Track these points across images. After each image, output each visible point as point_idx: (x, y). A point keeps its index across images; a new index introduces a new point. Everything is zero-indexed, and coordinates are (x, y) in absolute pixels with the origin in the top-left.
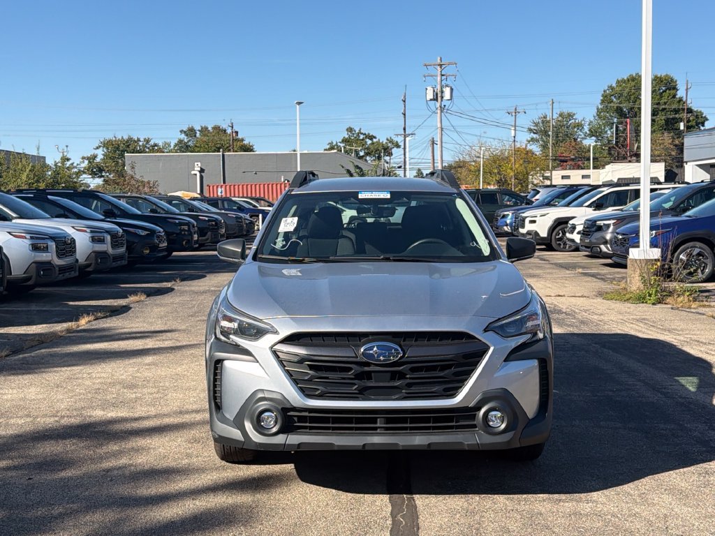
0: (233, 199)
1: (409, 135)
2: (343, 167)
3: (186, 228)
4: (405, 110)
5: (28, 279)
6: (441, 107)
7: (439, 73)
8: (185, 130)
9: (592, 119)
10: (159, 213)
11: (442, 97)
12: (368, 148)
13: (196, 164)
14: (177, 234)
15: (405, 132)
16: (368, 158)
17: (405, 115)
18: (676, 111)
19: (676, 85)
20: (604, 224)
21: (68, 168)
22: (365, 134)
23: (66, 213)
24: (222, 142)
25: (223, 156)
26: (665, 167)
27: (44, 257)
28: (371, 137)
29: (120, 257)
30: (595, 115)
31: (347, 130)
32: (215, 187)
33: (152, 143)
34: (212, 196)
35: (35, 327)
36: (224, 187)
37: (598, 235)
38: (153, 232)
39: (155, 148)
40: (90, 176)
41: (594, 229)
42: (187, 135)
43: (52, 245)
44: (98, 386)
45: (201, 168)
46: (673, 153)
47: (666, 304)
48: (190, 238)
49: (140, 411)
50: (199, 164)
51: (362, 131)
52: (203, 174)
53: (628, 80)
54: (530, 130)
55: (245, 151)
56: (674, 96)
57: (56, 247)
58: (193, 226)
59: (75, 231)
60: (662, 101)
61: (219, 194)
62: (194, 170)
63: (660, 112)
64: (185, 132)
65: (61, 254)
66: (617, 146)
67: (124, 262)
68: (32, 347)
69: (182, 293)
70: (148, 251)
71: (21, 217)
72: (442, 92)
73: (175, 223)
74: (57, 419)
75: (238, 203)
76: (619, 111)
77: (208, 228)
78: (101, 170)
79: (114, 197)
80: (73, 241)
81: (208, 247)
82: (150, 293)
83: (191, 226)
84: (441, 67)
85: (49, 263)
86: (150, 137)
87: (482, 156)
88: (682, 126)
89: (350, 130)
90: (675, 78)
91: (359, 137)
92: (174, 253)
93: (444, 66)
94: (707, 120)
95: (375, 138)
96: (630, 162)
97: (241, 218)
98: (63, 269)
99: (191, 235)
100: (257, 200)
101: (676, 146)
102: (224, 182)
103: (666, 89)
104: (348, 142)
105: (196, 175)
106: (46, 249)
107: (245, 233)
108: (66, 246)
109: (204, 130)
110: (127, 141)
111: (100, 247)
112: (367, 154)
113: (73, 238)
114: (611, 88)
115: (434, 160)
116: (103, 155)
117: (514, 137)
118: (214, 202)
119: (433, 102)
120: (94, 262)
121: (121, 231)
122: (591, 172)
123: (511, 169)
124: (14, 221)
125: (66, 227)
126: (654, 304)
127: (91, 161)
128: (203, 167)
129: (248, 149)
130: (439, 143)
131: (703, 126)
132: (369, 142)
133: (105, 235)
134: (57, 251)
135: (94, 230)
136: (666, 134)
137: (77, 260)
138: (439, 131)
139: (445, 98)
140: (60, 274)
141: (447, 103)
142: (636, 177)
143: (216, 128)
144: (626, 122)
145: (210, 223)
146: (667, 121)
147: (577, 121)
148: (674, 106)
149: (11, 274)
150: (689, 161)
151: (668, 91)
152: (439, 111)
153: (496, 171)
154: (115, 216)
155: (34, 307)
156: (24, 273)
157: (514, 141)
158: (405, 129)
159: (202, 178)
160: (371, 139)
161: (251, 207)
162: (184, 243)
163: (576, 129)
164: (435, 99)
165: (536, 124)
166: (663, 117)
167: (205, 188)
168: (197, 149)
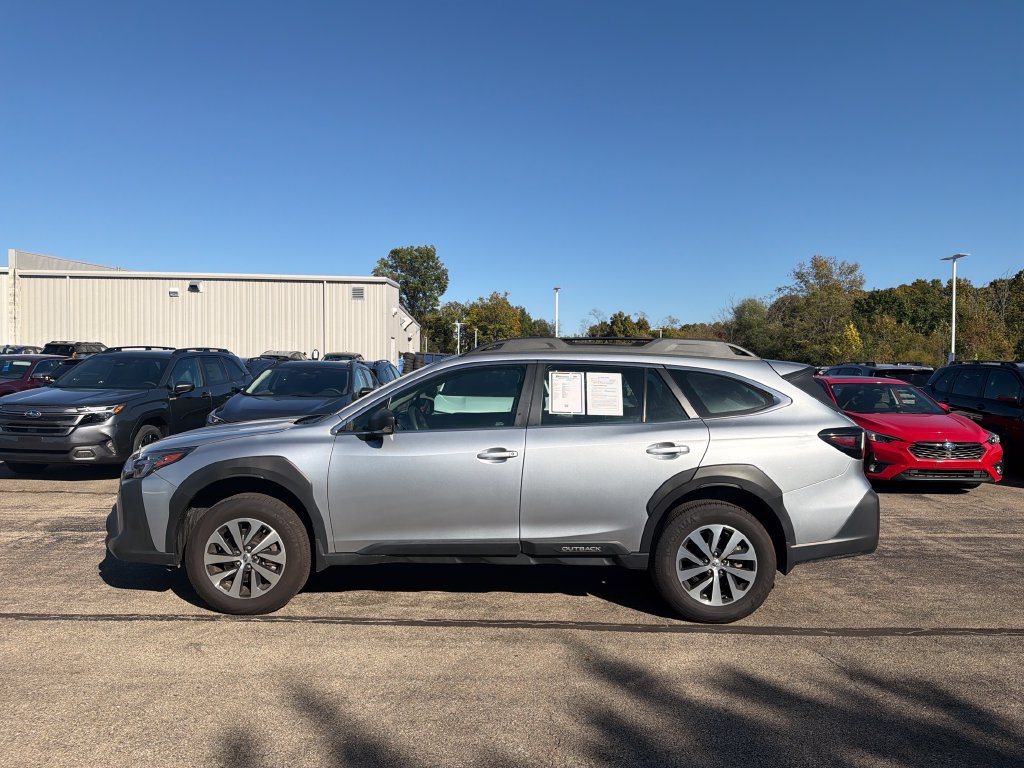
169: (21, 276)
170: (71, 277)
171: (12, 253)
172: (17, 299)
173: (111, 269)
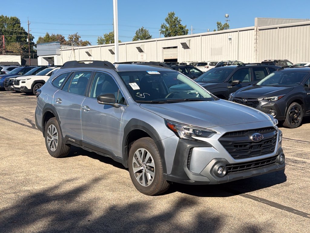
18: (21, 33)
19: (20, 22)
26: (21, 58)
46: (21, 52)
56: (19, 27)
60: (14, 29)
63: (14, 34)
90: (19, 18)
94: (34, 38)
96: (5, 55)
101: (22, 49)
131: (33, 40)
136: (17, 43)
144: (3, 37)
146: (17, 38)
148: (20, 31)
150: (40, 56)
151: (16, 24)
166: (16, 36)
169: (259, 30)
170: (280, 28)
171: (256, 19)
172: (257, 41)
173: (304, 21)
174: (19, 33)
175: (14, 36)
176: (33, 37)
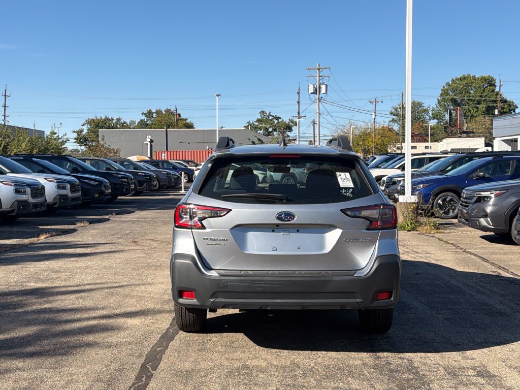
0: (170, 161)
1: (302, 117)
2: (249, 140)
3: (126, 180)
4: (299, 100)
5: (13, 211)
6: (319, 98)
7: (318, 74)
8: (145, 113)
9: (435, 106)
10: (112, 170)
11: (320, 91)
12: (275, 126)
13: (148, 136)
14: (121, 184)
15: (299, 115)
16: (275, 133)
17: (299, 103)
18: (495, 101)
19: (495, 83)
20: (397, 180)
21: (55, 139)
22: (273, 116)
23: (45, 170)
24: (171, 121)
25: (166, 131)
26: (485, 141)
27: (24, 197)
28: (278, 118)
29: (77, 199)
30: (437, 103)
31: (260, 113)
32: (160, 153)
33: (122, 121)
34: (158, 159)
35: (12, 240)
36: (166, 153)
37: (393, 187)
38: (101, 182)
39: (124, 126)
40: (79, 145)
41: (391, 183)
42: (146, 116)
43: (28, 190)
44: (36, 272)
45: (151, 140)
47: (417, 231)
48: (128, 187)
49: (57, 284)
50: (150, 137)
51: (271, 114)
52: (152, 144)
53: (461, 79)
54: (391, 113)
55: (188, 128)
56: (493, 91)
57: (31, 191)
58: (131, 179)
59: (46, 181)
60: (484, 95)
61: (163, 158)
62: (146, 141)
63: (482, 102)
64: (145, 114)
65: (34, 195)
66: (451, 126)
67: (80, 202)
68: (6, 251)
69: (113, 222)
70: (97, 195)
71: (12, 172)
72: (320, 88)
73: (119, 177)
74: (7, 287)
75: (172, 164)
76: (454, 102)
77: (144, 181)
78: (86, 140)
79: (79, 159)
80: (43, 188)
81: (145, 194)
82: (92, 222)
83: (129, 179)
84: (319, 71)
85: (26, 201)
86: (121, 117)
87: (351, 133)
88: (496, 112)
89: (263, 113)
91: (269, 118)
92: (119, 197)
93: (321, 70)
94: (517, 108)
95: (281, 118)
96: (460, 137)
97: (170, 174)
98: (35, 205)
99: (129, 184)
100: (188, 162)
102: (167, 150)
103: (488, 86)
104: (261, 121)
105: (147, 144)
106: (24, 193)
107: (173, 185)
108: (38, 190)
109: (159, 112)
110: (105, 120)
111: (63, 192)
112: (275, 130)
113: (43, 186)
114: (448, 84)
115: (314, 134)
116: (88, 130)
117: (375, 119)
118: (156, 163)
119: (314, 95)
120: (58, 201)
121: (78, 182)
122: (429, 144)
123: (372, 141)
124: (8, 175)
125: (41, 179)
126: (409, 231)
127: (79, 133)
128: (152, 139)
129: (190, 126)
130: (317, 123)
131: (514, 112)
132: (276, 121)
133: (66, 184)
134: (31, 194)
135: (59, 181)
136: (487, 118)
137: (46, 200)
138: (317, 115)
139: (322, 92)
140: (33, 208)
141: (323, 96)
142: (463, 148)
143: (168, 111)
144: (457, 109)
145: (146, 177)
146: (488, 108)
147: (424, 108)
148: (493, 98)
149: (2, 208)
150: (497, 137)
151: (489, 87)
152: (317, 101)
153: (361, 143)
154: (78, 172)
155: (15, 229)
156: (10, 207)
157: (375, 122)
158: (299, 113)
159: (151, 146)
160: (277, 120)
161: (183, 167)
162: (124, 190)
163: (423, 114)
164: (315, 93)
165: (396, 110)
166: (485, 106)
167: (154, 153)
168: (153, 126)
174: (491, 101)
175: (483, 106)
176: (516, 105)
